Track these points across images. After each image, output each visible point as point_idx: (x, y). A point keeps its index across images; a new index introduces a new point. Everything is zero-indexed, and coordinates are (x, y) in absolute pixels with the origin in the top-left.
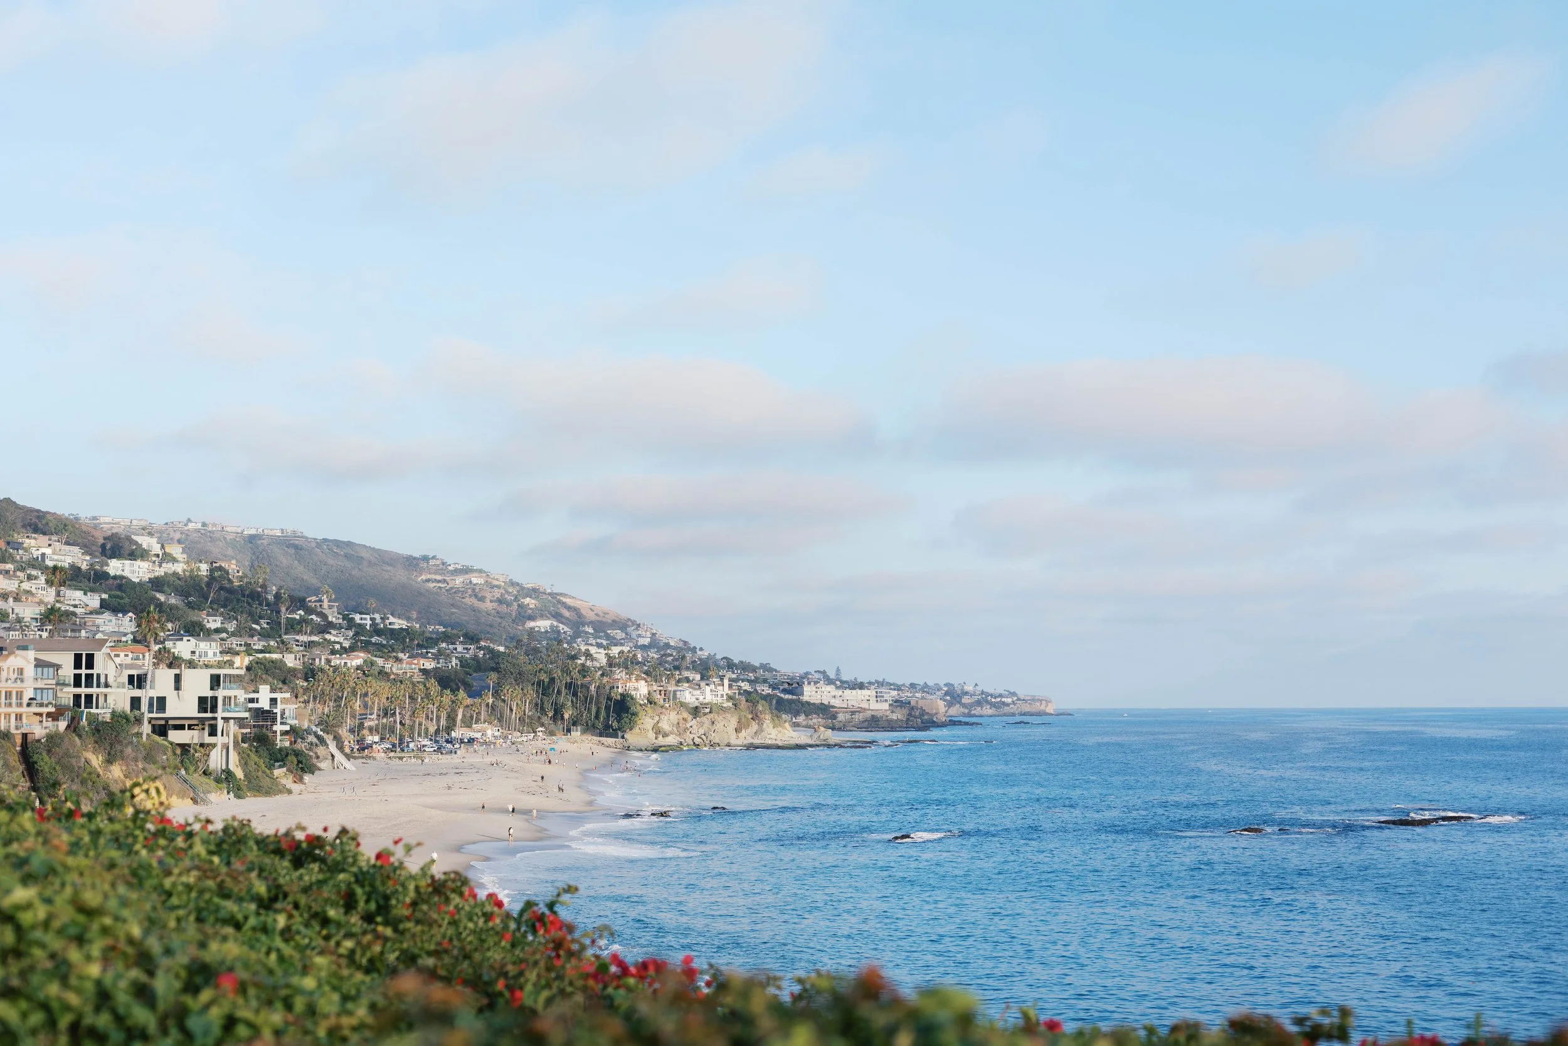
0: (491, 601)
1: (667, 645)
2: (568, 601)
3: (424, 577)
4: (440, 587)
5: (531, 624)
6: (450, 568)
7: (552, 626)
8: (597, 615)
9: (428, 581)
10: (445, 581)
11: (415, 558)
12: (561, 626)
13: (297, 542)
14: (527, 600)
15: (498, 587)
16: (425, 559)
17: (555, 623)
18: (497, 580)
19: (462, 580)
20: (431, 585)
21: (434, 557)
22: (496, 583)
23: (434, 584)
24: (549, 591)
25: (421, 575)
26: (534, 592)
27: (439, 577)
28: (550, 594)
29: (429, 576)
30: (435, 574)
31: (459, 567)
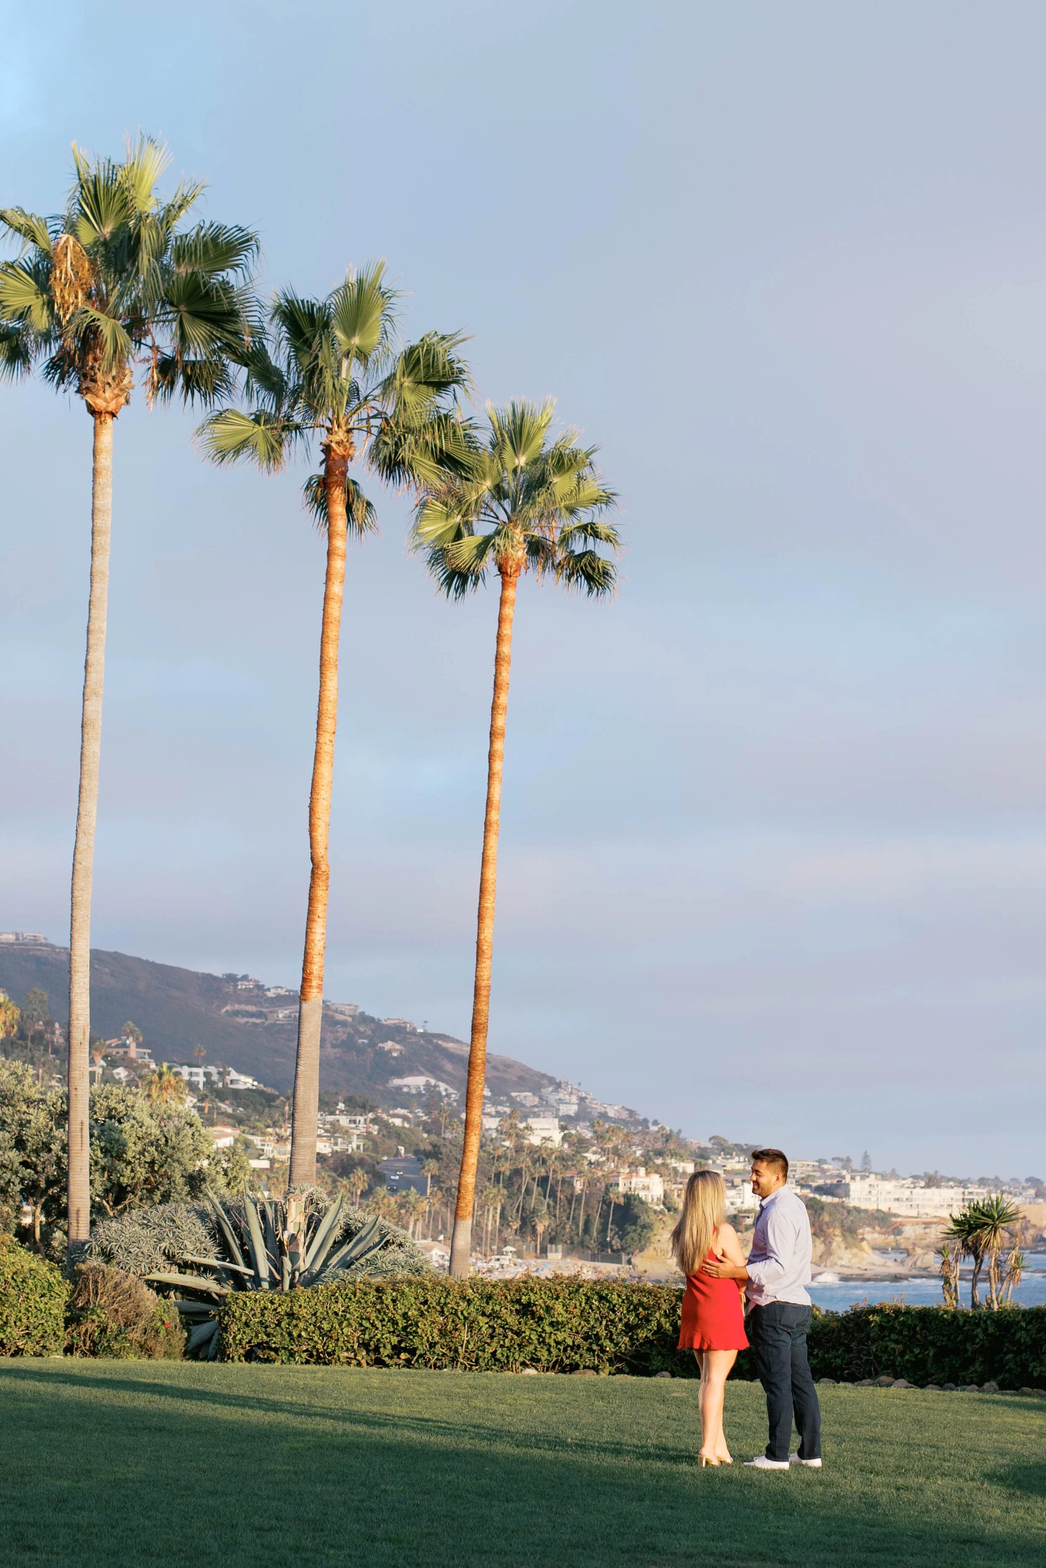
0: (334, 1046)
1: (604, 1116)
2: (450, 1046)
3: (228, 1008)
4: (255, 1025)
5: (397, 1082)
6: (270, 994)
7: (428, 1085)
8: (495, 1068)
9: (237, 1013)
10: (260, 1015)
11: (215, 979)
12: (442, 1087)
13: (39, 953)
14: (389, 1045)
15: (344, 1024)
16: (231, 979)
17: (433, 1082)
18: (342, 1013)
19: (287, 1012)
20: (242, 1020)
21: (245, 978)
22: (340, 1017)
23: (245, 1020)
24: (420, 1030)
25: (226, 1005)
26: (398, 1032)
27: (252, 1008)
28: (421, 1035)
29: (237, 1007)
30: (247, 1003)
31: (282, 992)
